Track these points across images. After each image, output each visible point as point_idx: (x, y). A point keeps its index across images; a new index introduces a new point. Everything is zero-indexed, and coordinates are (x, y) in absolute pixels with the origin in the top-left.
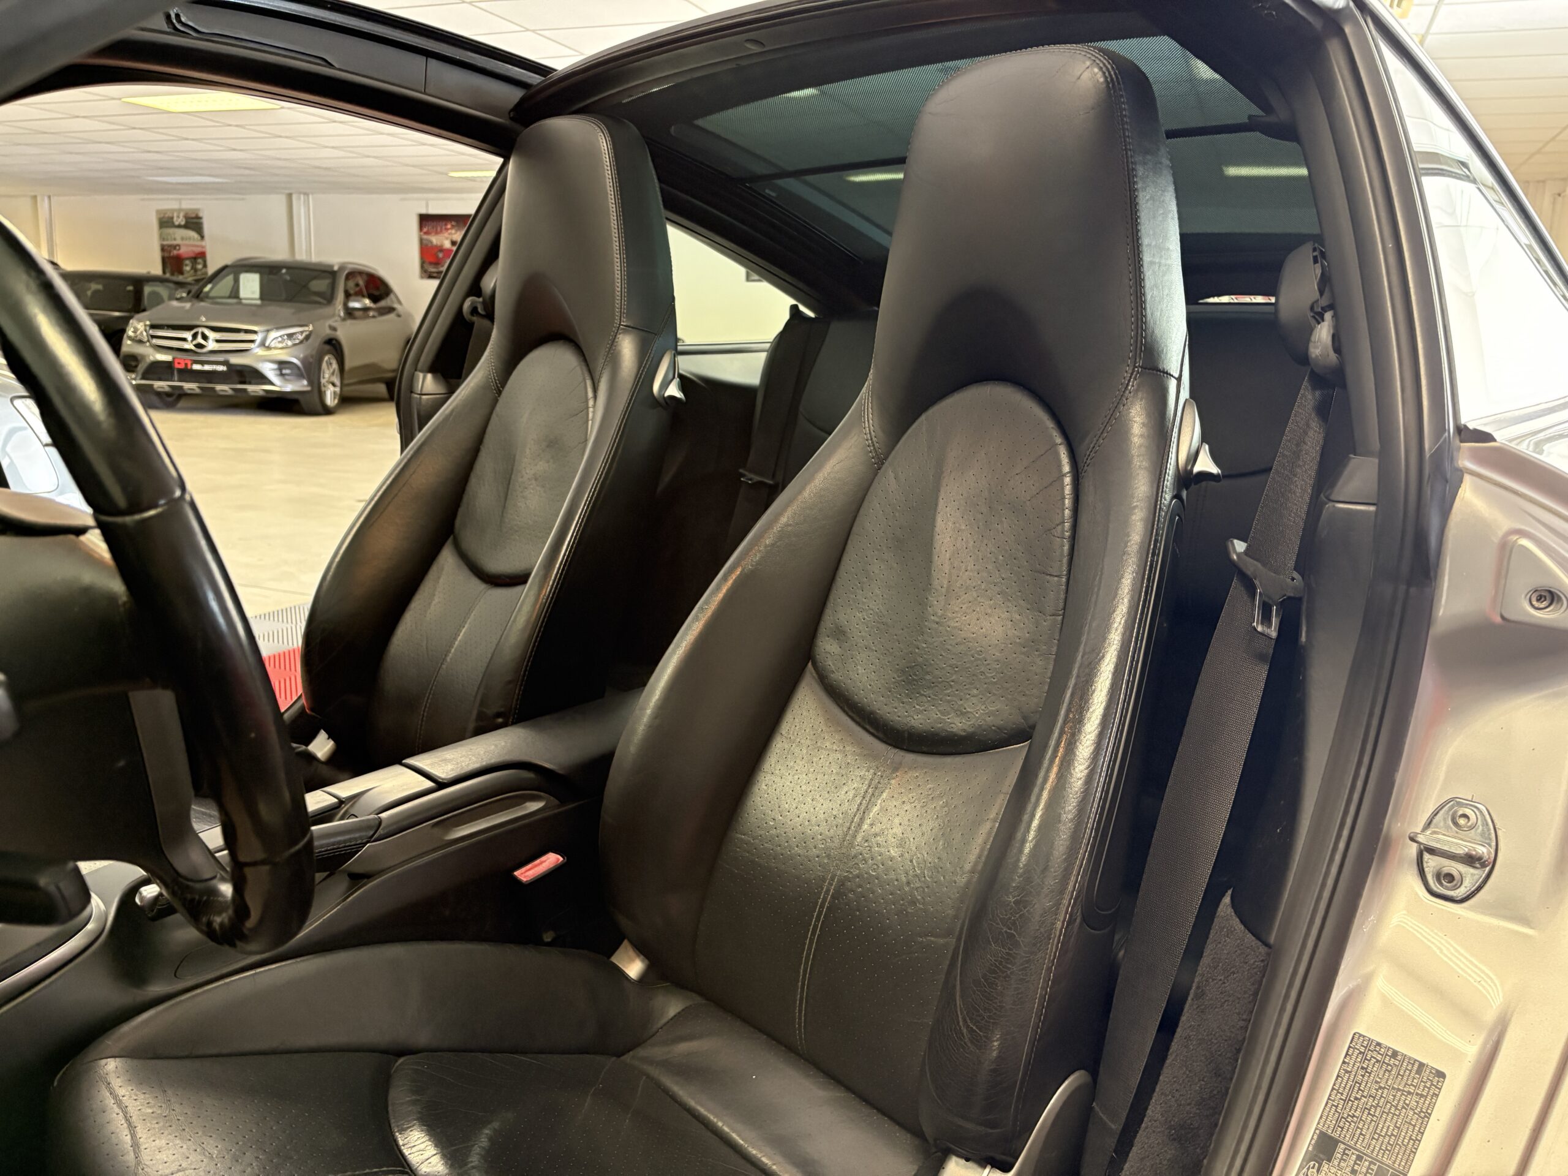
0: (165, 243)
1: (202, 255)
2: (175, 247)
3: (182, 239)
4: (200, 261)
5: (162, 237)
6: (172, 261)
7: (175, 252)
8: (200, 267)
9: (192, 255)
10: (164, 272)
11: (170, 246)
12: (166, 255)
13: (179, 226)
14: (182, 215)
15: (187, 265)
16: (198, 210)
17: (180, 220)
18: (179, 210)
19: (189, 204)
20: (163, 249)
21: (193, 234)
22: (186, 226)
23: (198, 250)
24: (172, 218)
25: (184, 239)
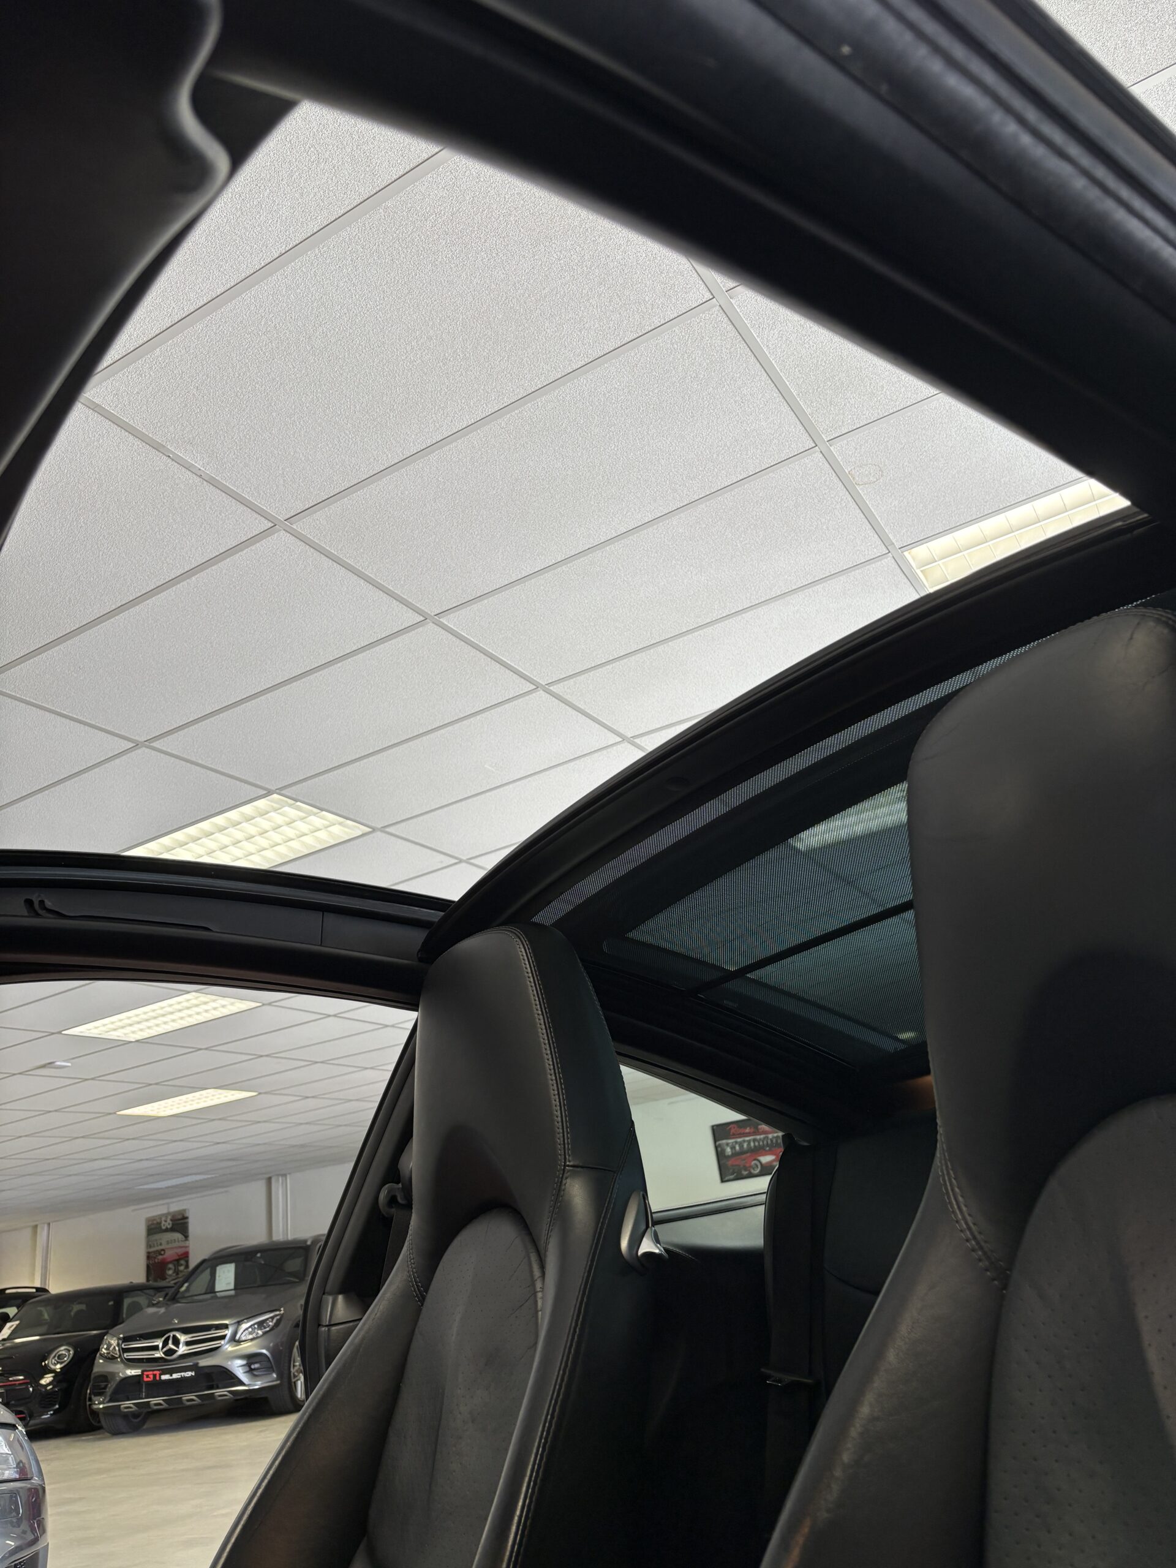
0: (151, 1250)
1: (185, 1256)
2: (159, 1252)
3: (168, 1243)
4: (182, 1262)
5: (149, 1245)
6: (156, 1266)
7: (160, 1258)
8: (181, 1266)
9: (177, 1258)
10: (148, 1280)
11: (155, 1252)
12: (151, 1261)
13: (167, 1230)
14: (169, 1217)
15: (170, 1269)
16: (185, 1210)
17: (168, 1224)
18: (166, 1215)
19: (177, 1206)
20: (149, 1257)
21: (178, 1236)
22: (172, 1230)
23: (181, 1251)
24: (160, 1223)
25: (170, 1242)
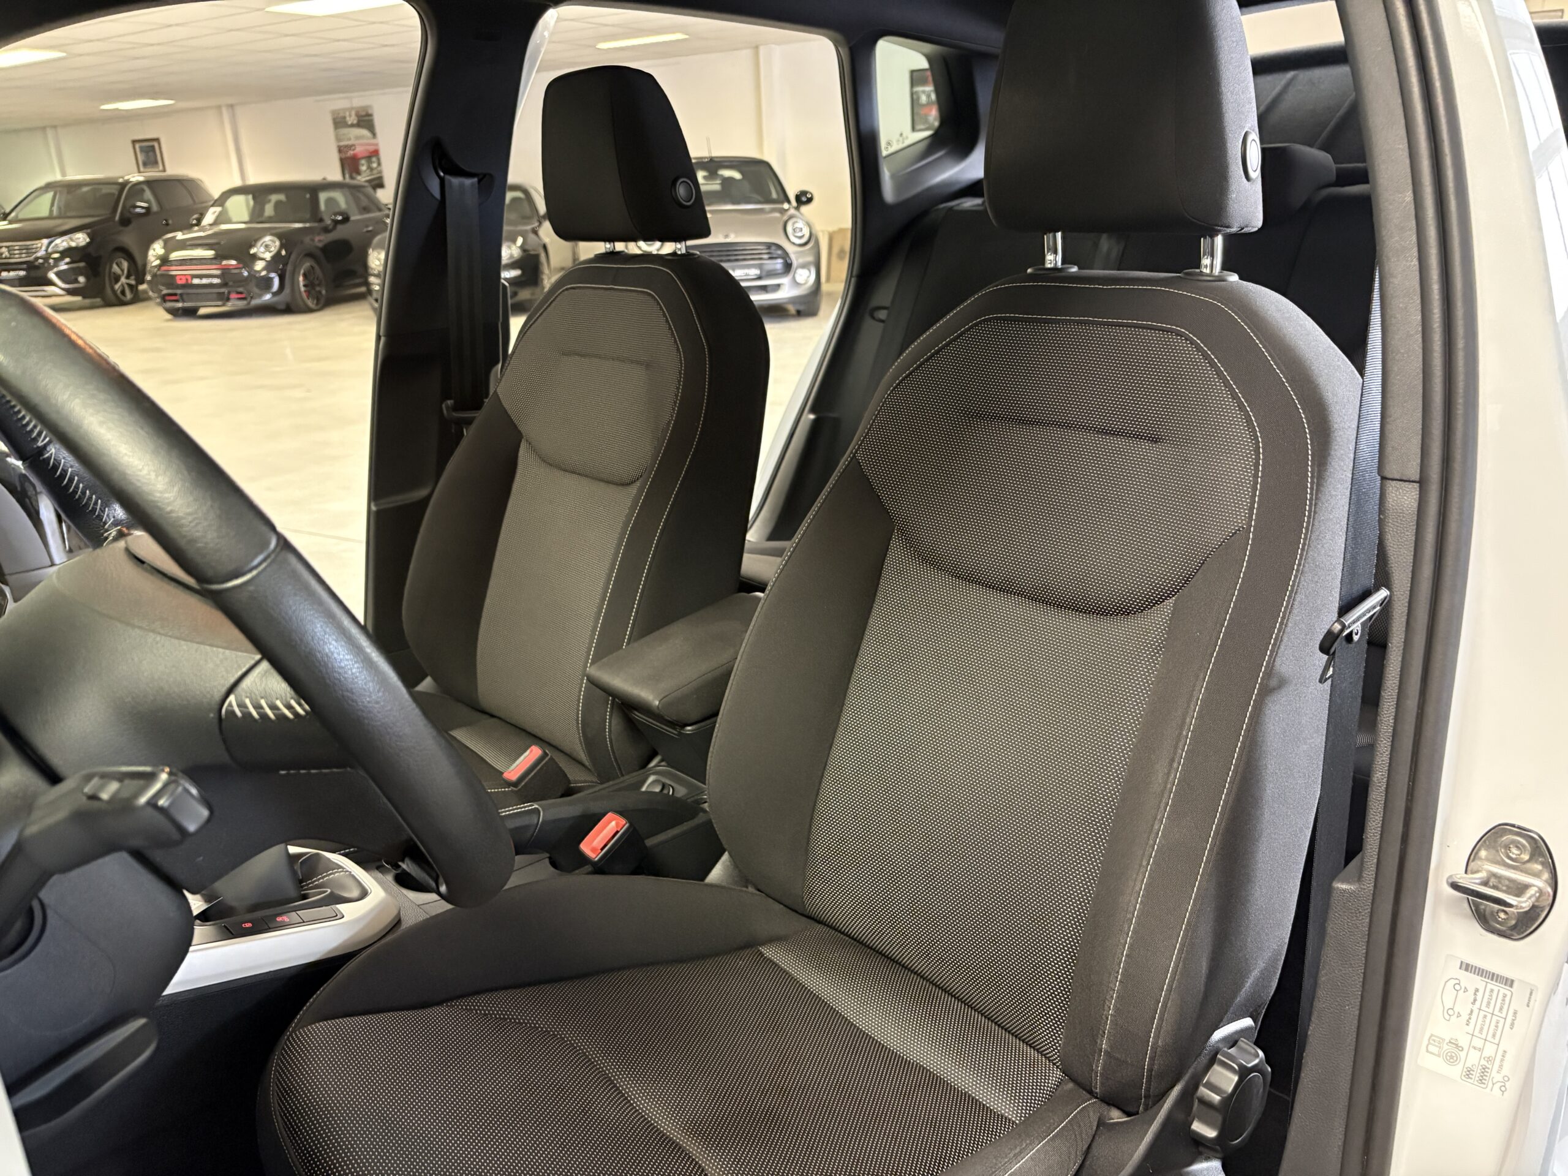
0: (342, 144)
1: (375, 153)
2: (350, 147)
3: (357, 138)
4: (374, 159)
5: (338, 139)
6: (349, 164)
7: (351, 153)
8: (375, 165)
9: (367, 155)
10: (344, 177)
11: (346, 146)
12: (344, 156)
13: (352, 126)
14: (353, 113)
15: (362, 165)
16: (368, 106)
17: (352, 119)
18: (351, 109)
19: (358, 101)
20: (340, 150)
21: (365, 132)
22: (359, 125)
23: (372, 148)
24: (345, 118)
25: (358, 138)
